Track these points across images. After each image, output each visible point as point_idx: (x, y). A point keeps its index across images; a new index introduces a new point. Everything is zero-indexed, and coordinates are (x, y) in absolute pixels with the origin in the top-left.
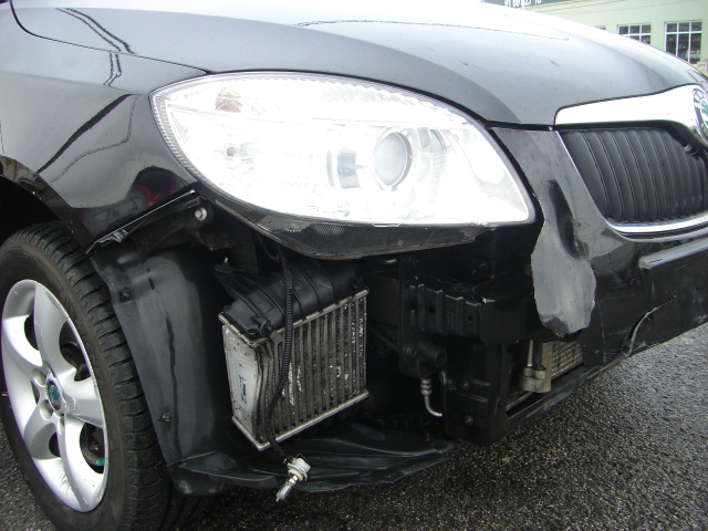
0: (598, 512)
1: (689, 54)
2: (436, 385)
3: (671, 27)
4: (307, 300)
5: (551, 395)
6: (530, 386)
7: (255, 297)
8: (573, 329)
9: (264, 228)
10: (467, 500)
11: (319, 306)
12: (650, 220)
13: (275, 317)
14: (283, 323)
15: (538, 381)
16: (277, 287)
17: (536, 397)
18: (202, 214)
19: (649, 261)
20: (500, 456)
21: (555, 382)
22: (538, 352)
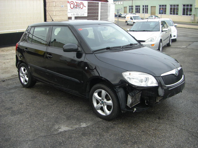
0: (164, 116)
1: (189, 13)
2: (147, 101)
3: (184, 5)
4: (137, 93)
5: (159, 102)
6: (157, 101)
7: (132, 93)
8: (162, 96)
9: (133, 86)
10: (148, 115)
11: (137, 94)
12: (170, 84)
13: (134, 94)
14: (135, 95)
15: (158, 101)
16: (133, 92)
17: (157, 102)
18: (127, 85)
19: (170, 89)
20: (152, 110)
21: (159, 101)
22: (158, 98)
